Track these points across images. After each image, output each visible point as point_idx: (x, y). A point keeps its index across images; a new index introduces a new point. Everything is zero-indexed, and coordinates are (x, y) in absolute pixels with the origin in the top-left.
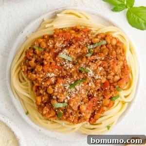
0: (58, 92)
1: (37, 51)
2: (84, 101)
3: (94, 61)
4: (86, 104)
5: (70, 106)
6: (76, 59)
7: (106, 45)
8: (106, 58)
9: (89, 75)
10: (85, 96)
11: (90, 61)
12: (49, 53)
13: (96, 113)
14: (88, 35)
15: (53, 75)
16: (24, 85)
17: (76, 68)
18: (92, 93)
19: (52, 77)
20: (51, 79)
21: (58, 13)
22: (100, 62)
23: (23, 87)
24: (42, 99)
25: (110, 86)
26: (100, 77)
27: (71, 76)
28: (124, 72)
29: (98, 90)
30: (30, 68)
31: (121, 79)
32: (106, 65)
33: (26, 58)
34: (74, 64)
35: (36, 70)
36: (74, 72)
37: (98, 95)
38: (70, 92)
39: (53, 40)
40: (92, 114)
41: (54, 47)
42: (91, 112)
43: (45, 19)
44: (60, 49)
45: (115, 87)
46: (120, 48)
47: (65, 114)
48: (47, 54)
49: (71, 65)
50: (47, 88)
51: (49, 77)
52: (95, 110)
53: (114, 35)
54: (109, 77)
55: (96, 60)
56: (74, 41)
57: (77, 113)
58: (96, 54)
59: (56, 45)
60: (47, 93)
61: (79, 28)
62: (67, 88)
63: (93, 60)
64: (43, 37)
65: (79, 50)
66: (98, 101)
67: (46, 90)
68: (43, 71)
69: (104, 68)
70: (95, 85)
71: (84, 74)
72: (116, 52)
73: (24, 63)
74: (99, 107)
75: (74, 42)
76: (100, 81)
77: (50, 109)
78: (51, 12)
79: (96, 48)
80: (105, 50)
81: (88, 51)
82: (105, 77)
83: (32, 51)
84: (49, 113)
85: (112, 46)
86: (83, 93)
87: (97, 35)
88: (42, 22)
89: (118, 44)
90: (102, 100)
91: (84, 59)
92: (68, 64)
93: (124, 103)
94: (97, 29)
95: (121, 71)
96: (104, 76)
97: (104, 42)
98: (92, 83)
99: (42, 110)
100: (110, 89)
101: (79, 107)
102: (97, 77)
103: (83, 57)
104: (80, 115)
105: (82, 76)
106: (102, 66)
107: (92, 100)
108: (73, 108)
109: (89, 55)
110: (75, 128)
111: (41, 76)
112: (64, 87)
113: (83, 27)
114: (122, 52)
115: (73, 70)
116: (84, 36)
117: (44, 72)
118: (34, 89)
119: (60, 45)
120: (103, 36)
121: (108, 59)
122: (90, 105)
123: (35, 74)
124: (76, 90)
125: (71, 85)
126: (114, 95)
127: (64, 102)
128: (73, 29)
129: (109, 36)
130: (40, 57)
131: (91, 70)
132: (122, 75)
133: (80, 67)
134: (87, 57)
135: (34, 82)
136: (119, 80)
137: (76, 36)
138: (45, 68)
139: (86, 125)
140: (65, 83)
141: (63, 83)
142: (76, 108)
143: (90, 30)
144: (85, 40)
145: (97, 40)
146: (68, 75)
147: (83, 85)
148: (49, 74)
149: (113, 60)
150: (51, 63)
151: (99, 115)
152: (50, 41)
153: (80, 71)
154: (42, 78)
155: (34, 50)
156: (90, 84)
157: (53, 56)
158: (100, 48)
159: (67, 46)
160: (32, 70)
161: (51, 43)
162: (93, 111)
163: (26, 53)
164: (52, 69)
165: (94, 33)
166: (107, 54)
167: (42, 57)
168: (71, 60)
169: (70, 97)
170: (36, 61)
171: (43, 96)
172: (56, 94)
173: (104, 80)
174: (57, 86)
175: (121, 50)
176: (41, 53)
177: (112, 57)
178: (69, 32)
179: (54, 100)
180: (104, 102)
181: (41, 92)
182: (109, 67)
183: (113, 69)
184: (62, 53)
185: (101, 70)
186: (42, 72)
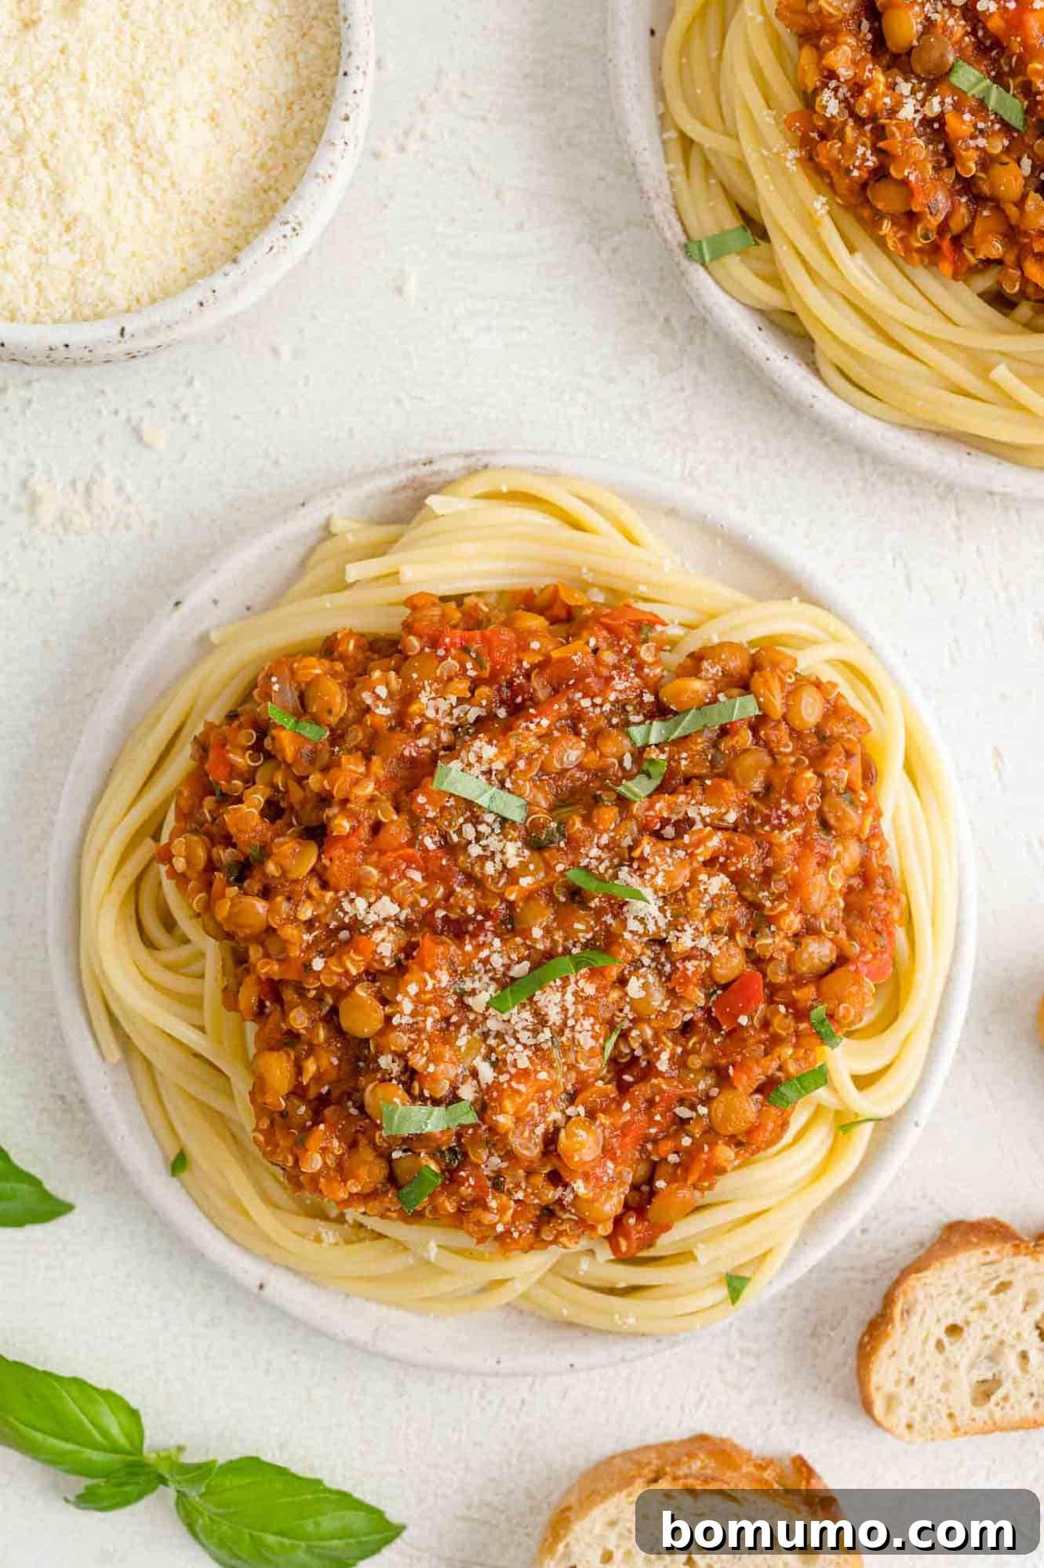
0: (415, 1028)
1: (288, 738)
2: (588, 1095)
3: (669, 831)
4: (602, 1118)
5: (492, 1130)
6: (551, 810)
7: (757, 725)
8: (752, 812)
9: (633, 925)
10: (594, 1066)
11: (644, 828)
12: (367, 757)
13: (660, 1184)
14: (633, 654)
15: (387, 907)
16: (170, 967)
17: (549, 868)
18: (645, 1047)
19: (377, 926)
20: (378, 936)
21: (438, 490)
22: (716, 841)
23: (167, 979)
24: (299, 1070)
25: (771, 1001)
26: (704, 942)
27: (511, 925)
28: (862, 916)
29: (687, 1028)
30: (225, 855)
31: (842, 960)
32: (750, 861)
33: (202, 784)
34: (535, 843)
35: (271, 868)
36: (530, 896)
37: (680, 1062)
38: (499, 1035)
39: (397, 670)
40: (635, 1187)
41: (401, 720)
42: (629, 1178)
43: (338, 526)
44: (445, 737)
45: (800, 1014)
46: (849, 754)
47: (451, 1178)
48: (353, 766)
49: (514, 852)
50: (340, 993)
51: (355, 926)
52: (654, 1166)
53: (808, 662)
54: (765, 942)
55: (684, 824)
56: (539, 687)
57: (539, 1180)
58: (687, 781)
59: (414, 708)
60: (338, 1032)
61: (574, 599)
62: (478, 1003)
63: (665, 822)
64: (329, 648)
65: (572, 753)
66: (682, 1101)
67: (334, 1011)
68: (320, 875)
69: (738, 879)
70: (671, 993)
71: (599, 913)
72: (820, 776)
73: (182, 815)
74: (686, 1141)
75: (542, 695)
76: (705, 965)
77: (353, 1145)
78: (387, 482)
79: (684, 739)
80: (749, 761)
81: (628, 762)
82: (741, 940)
83: (248, 736)
84: (342, 1171)
85: (796, 734)
86: (586, 1041)
87: (697, 659)
88: (322, 540)
89: (836, 728)
90: (707, 1100)
91: (608, 814)
92: (493, 843)
93: (845, 1124)
94: (691, 617)
95: (848, 909)
96: (731, 935)
97: (744, 707)
98: (651, 979)
99: (299, 1148)
100: (766, 1024)
101: (550, 1141)
102: (685, 941)
103: (597, 800)
104: (552, 1194)
105: (582, 929)
106: (723, 868)
107: (641, 1091)
108: (516, 1142)
109: (638, 789)
110: (502, 1282)
111: (307, 912)
112: (461, 995)
113: (599, 598)
114: (858, 782)
115: (525, 882)
116: (609, 657)
117: (325, 885)
118: (248, 996)
119: (444, 705)
120: (736, 664)
121: (767, 820)
122: (625, 1130)
123: (266, 893)
124: (541, 1020)
125: (506, 983)
126: (792, 1068)
127: (454, 1098)
128: (528, 602)
129: (775, 665)
130: (301, 780)
131: (648, 892)
132: (850, 935)
133: (574, 864)
134: (623, 802)
135: (255, 953)
136: (832, 968)
137: (556, 654)
138: (339, 861)
139: (584, 1265)
140: (469, 971)
141: (453, 972)
142: (528, 1146)
143: (654, 621)
144: (619, 684)
145: (698, 686)
146: (487, 915)
147: (590, 989)
148: (361, 903)
149: (798, 830)
150: (377, 827)
151: (685, 1194)
152: (377, 674)
153: (576, 895)
154: (309, 925)
155: (263, 728)
156: (634, 988)
157: (393, 778)
158: (715, 745)
159: (492, 717)
160: (243, 870)
161: (382, 691)
162: (643, 1170)
163: (203, 747)
164: (385, 871)
165: (674, 643)
166: (757, 785)
167: (315, 781)
168: (515, 812)
169: (498, 1065)
170: (273, 810)
171: (312, 1050)
172: (402, 1040)
173: (731, 963)
174: (413, 989)
175: (856, 763)
176: (314, 755)
177: (795, 810)
178: (508, 623)
179: (386, 1079)
180: (719, 1107)
181: (299, 1019)
182: (767, 875)
183: (795, 887)
184: (456, 765)
185: (716, 898)
186: (314, 886)
